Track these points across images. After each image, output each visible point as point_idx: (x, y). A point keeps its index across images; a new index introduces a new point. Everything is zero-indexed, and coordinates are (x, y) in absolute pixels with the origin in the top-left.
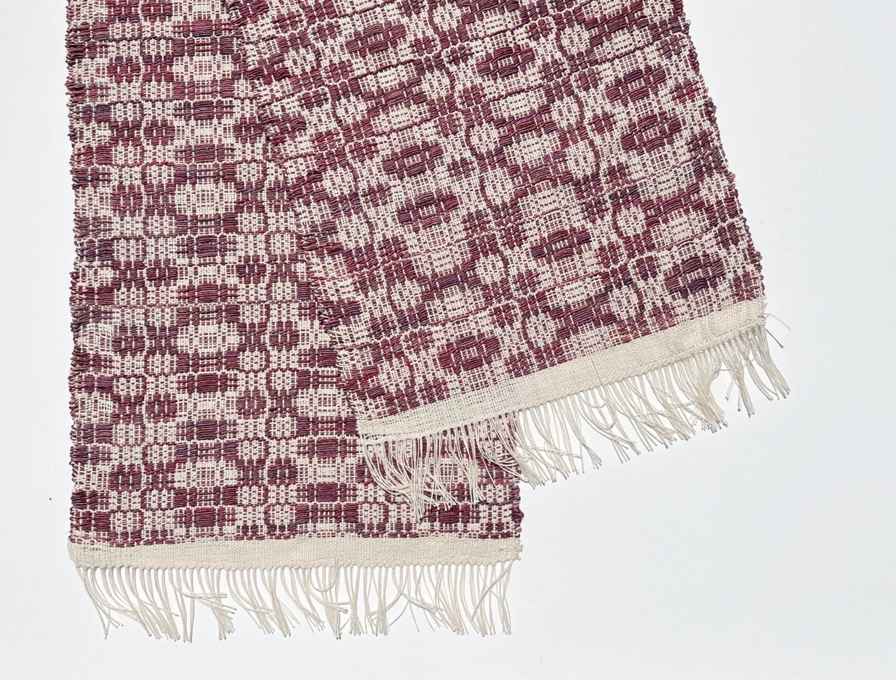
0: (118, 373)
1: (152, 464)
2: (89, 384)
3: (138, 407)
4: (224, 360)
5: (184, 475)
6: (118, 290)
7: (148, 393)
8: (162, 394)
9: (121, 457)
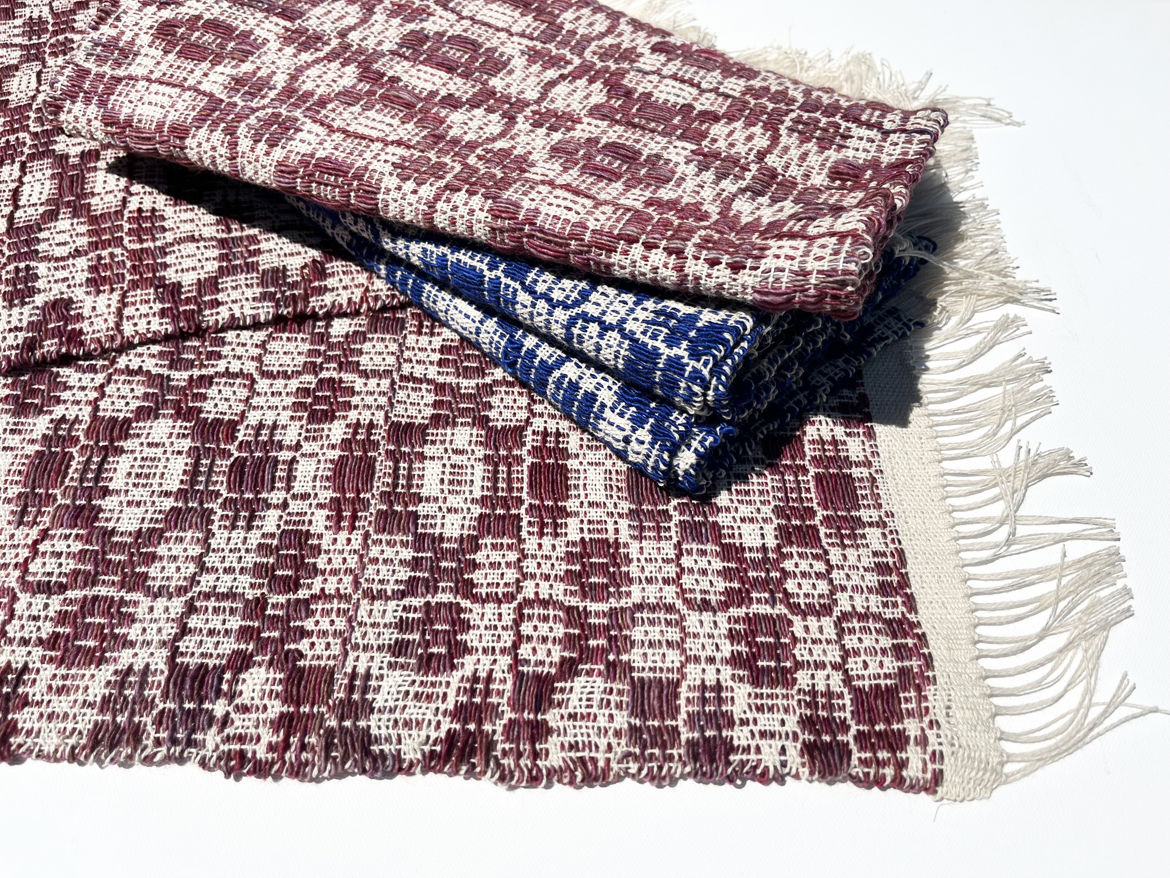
0: (505, 661)
1: (728, 592)
2: (525, 733)
3: (592, 621)
4: (503, 452)
5: (746, 528)
6: (301, 655)
7: (561, 598)
8: (564, 567)
9: (711, 660)
